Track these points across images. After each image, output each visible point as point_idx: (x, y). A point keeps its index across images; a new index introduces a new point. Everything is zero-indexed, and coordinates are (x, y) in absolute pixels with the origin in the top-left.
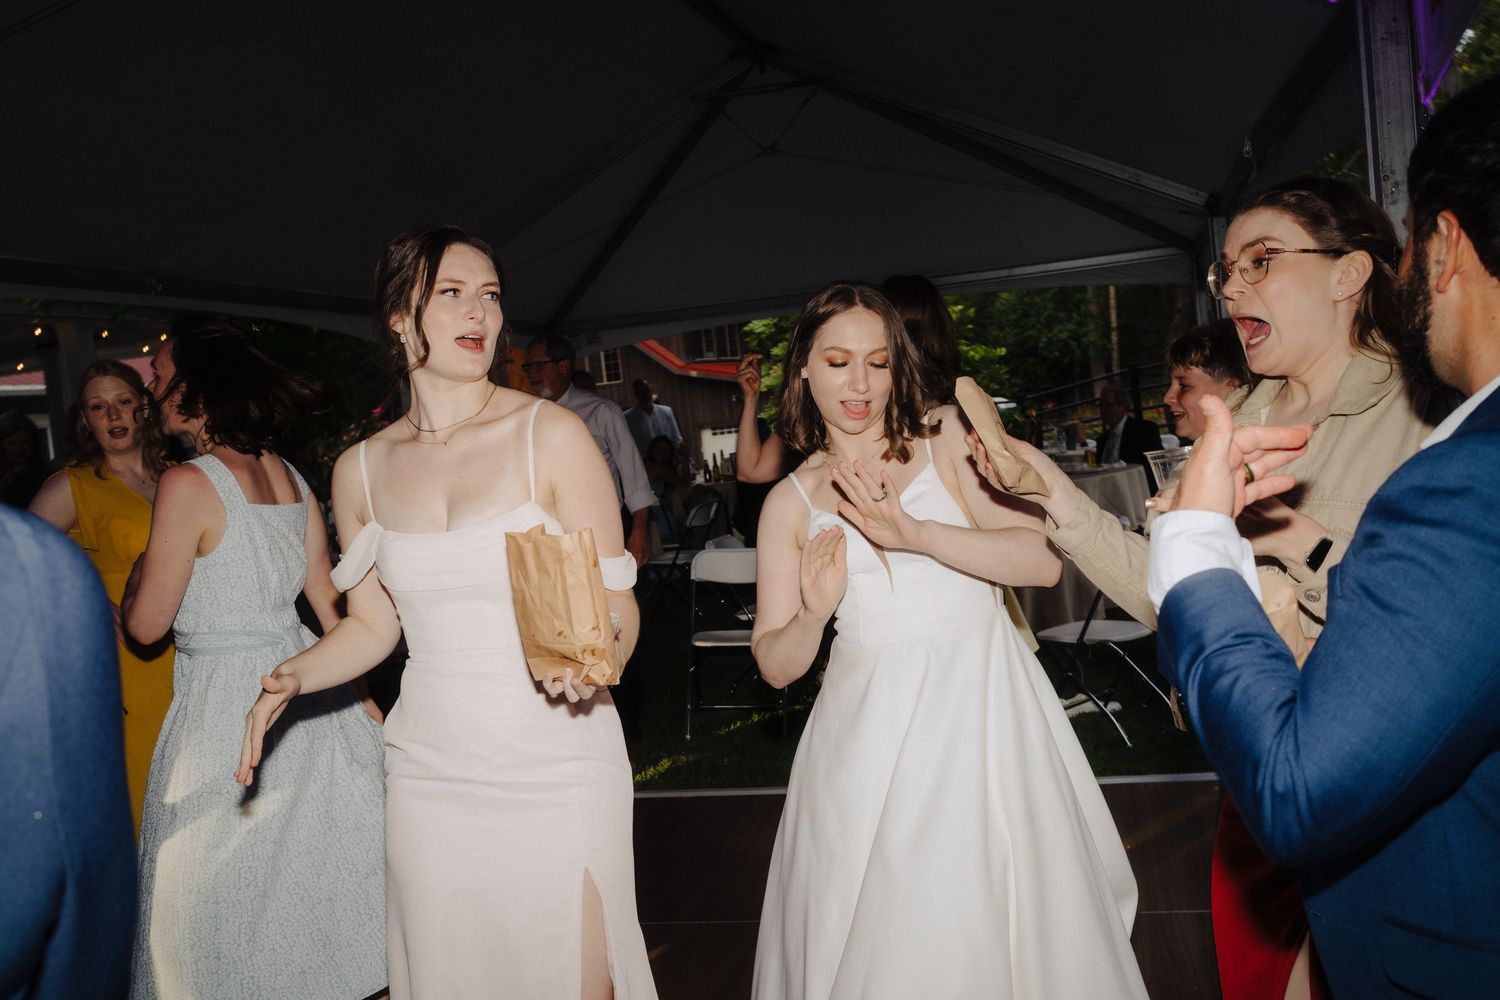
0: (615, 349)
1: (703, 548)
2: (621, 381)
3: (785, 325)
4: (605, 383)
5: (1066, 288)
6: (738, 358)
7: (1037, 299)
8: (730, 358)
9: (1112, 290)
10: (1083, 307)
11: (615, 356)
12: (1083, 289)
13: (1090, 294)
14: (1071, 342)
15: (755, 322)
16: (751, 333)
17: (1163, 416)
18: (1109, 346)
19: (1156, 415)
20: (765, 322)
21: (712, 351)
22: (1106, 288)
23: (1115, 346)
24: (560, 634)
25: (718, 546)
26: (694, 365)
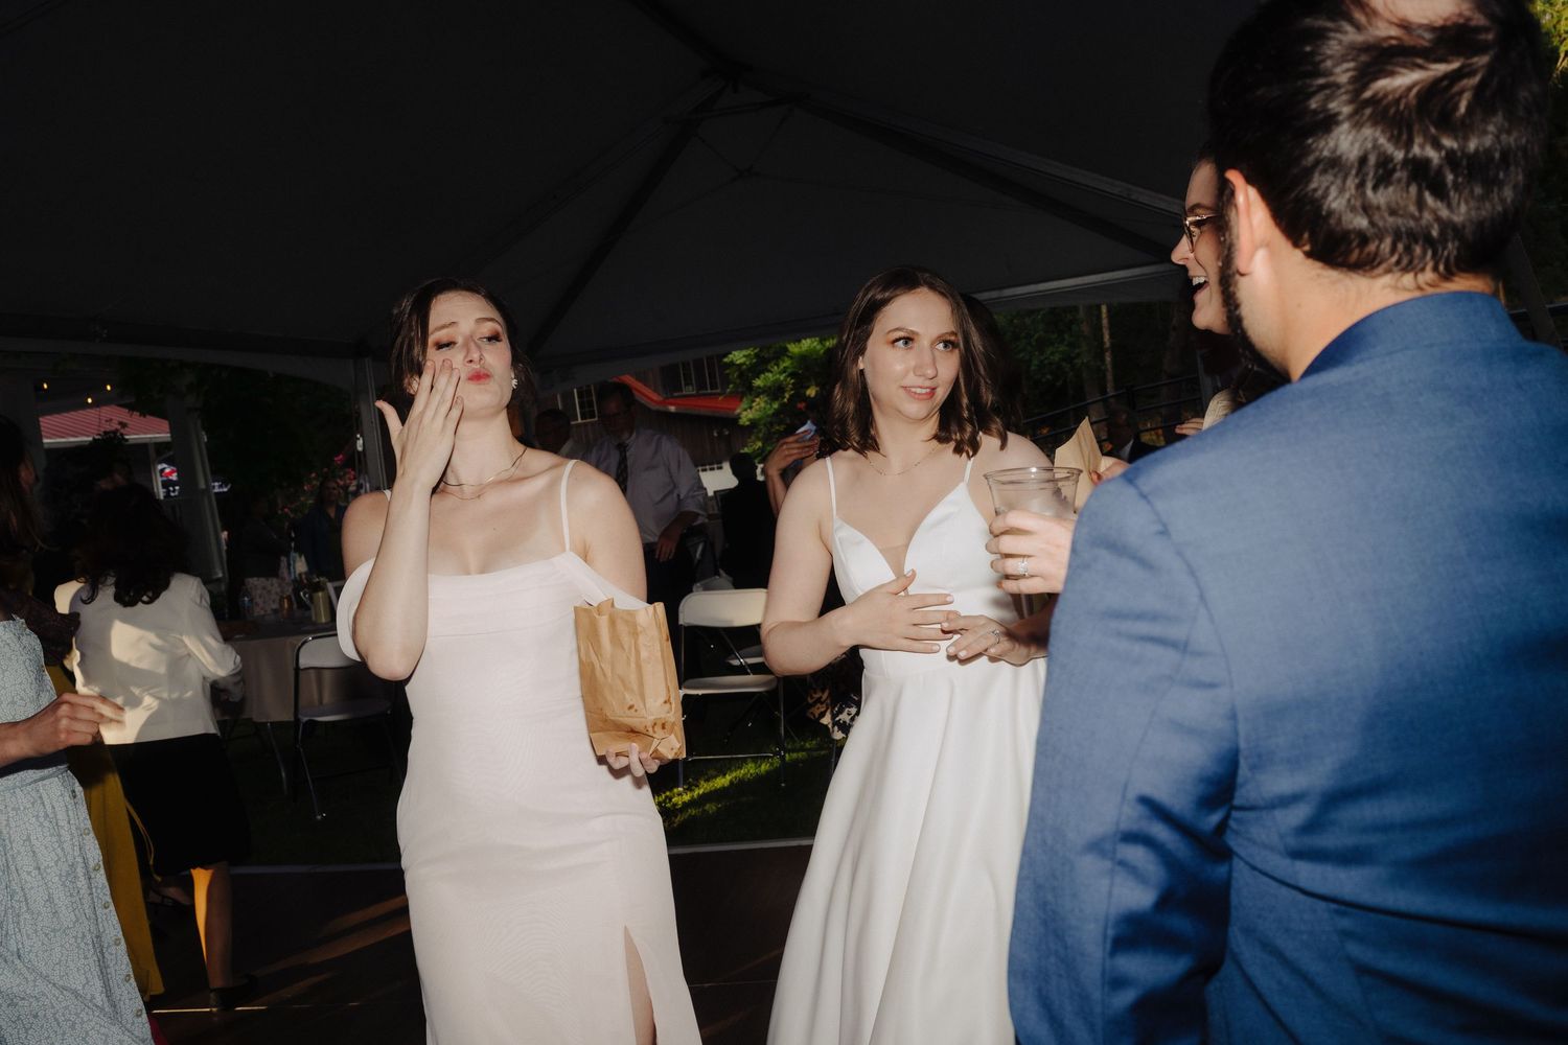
0: (589, 386)
1: (691, 591)
2: (596, 419)
3: (766, 356)
4: (580, 421)
5: (1055, 308)
6: (719, 391)
7: (1028, 321)
8: (709, 391)
9: (1104, 309)
10: (1074, 327)
11: (589, 393)
12: (1075, 309)
13: (1081, 314)
14: (1064, 364)
15: (736, 353)
16: (732, 364)
17: (1162, 438)
18: (1103, 368)
19: (1154, 437)
20: (745, 352)
21: (692, 384)
22: (1099, 307)
23: (1109, 367)
24: (631, 707)
25: (707, 588)
26: (671, 400)
